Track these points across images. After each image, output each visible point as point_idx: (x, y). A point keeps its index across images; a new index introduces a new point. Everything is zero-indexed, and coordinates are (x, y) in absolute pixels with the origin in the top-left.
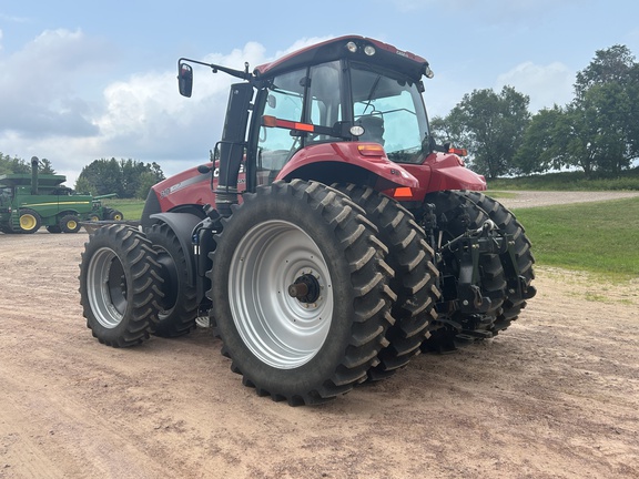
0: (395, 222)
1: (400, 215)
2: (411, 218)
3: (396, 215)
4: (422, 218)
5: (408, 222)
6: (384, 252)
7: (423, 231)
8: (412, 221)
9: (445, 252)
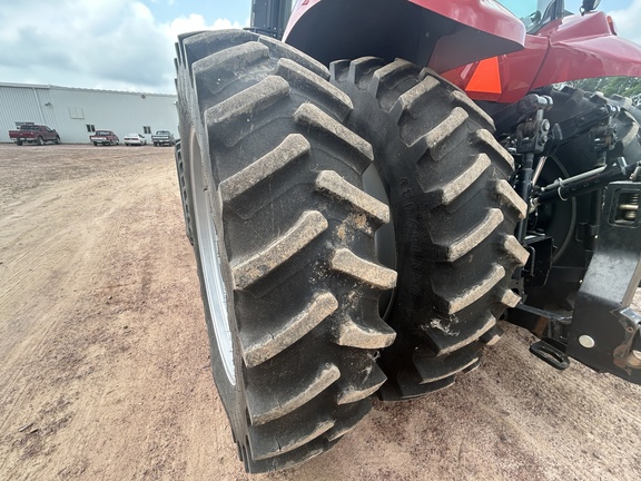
0: (434, 135)
1: (458, 116)
2: (485, 124)
3: (444, 116)
4: (513, 130)
5: (473, 136)
6: (373, 221)
7: (510, 159)
8: (486, 135)
9: (547, 201)
